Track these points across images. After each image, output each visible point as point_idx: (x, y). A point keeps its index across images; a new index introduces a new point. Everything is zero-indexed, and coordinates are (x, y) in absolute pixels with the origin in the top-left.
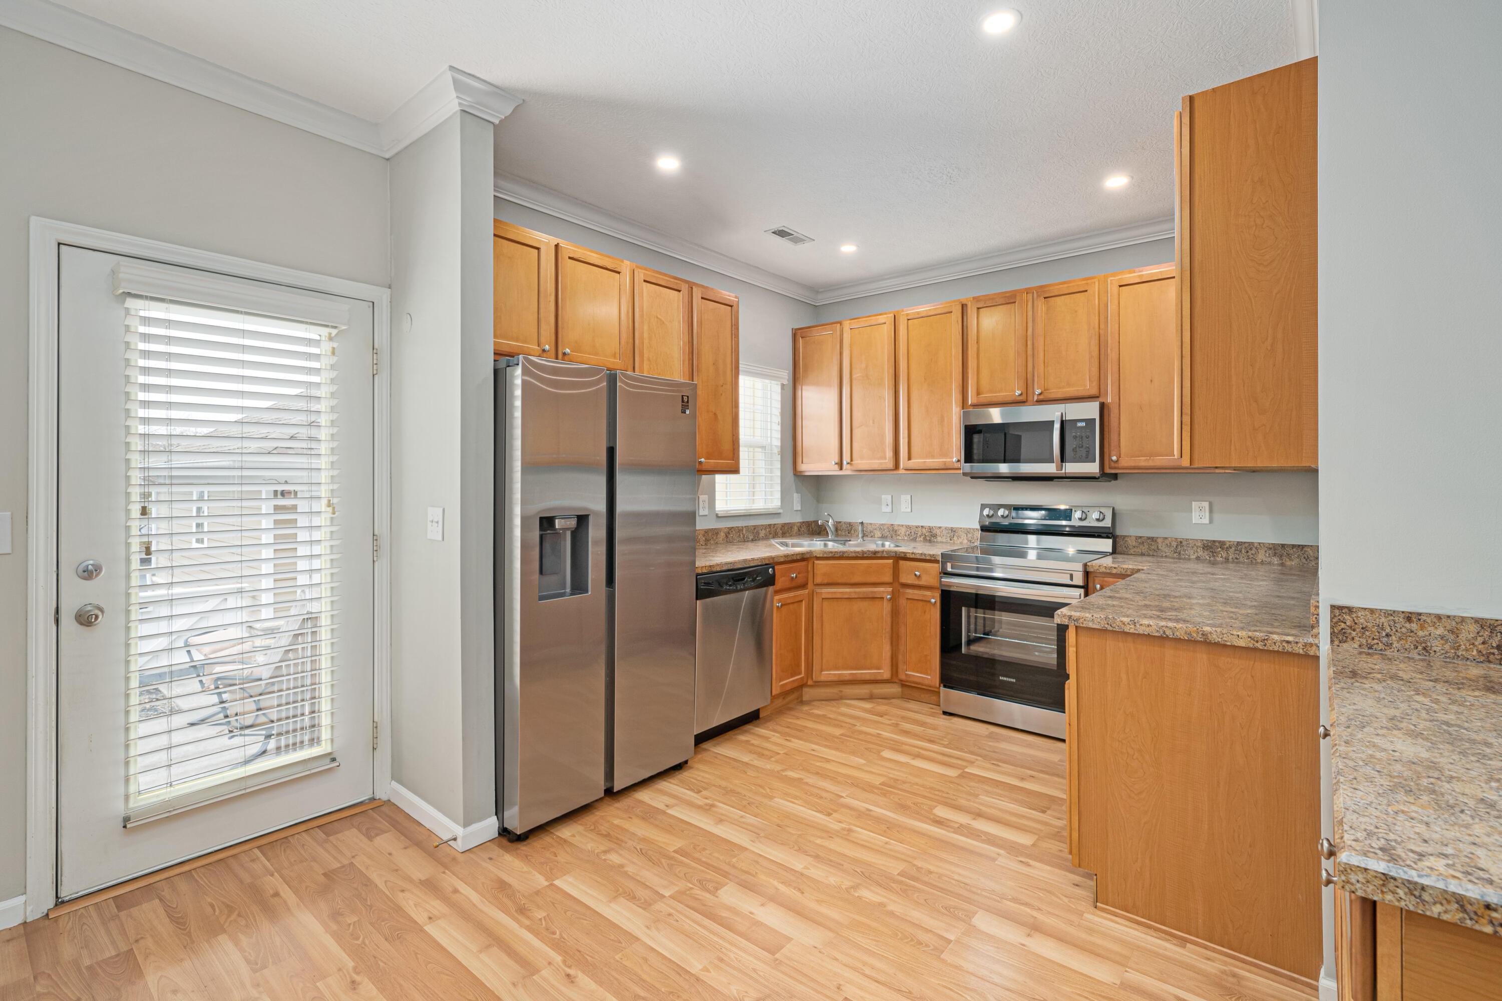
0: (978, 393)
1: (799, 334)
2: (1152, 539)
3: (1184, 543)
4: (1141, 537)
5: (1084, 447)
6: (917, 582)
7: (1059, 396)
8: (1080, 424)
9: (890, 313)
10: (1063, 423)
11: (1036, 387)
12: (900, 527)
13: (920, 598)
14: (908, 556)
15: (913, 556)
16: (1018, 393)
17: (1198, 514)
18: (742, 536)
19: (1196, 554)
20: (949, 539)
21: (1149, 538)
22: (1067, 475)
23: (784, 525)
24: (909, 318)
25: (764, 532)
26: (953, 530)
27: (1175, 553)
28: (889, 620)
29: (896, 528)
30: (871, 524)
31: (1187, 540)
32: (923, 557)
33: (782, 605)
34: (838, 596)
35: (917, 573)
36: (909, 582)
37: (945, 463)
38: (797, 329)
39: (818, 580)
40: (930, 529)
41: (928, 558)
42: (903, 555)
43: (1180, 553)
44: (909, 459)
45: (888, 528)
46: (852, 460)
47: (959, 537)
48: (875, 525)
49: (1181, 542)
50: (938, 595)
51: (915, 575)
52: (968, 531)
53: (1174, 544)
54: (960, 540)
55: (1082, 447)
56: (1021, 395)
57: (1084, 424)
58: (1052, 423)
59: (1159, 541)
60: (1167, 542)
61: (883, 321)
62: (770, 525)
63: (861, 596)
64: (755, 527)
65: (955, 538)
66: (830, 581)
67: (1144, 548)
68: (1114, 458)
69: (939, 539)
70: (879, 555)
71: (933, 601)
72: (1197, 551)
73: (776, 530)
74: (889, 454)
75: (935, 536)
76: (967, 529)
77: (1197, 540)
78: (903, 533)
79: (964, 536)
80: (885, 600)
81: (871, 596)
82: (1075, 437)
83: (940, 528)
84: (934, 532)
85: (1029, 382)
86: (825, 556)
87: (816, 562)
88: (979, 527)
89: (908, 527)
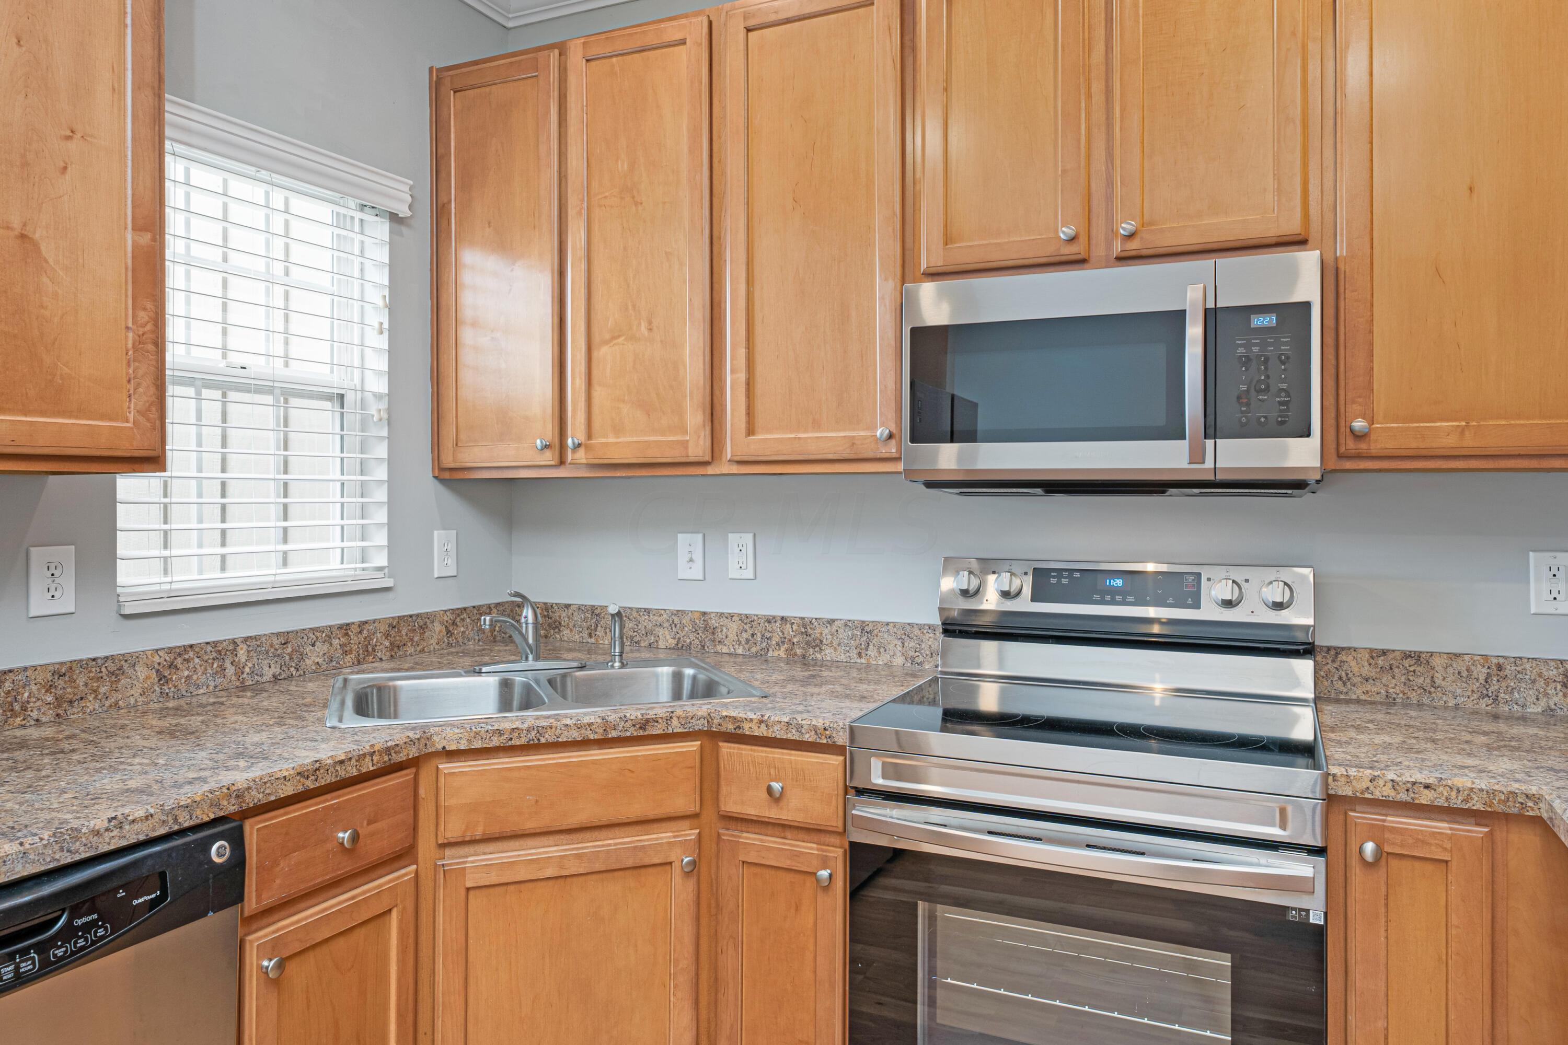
0: (947, 240)
1: (447, 81)
2: (1417, 657)
3: (1509, 670)
4: (1384, 653)
5: (1273, 390)
6: (773, 813)
7: (1190, 239)
8: (1259, 321)
9: (697, 14)
10: (1211, 316)
11: (1118, 216)
12: (724, 621)
13: (786, 863)
14: (747, 729)
15: (762, 731)
16: (1065, 232)
17: (1545, 587)
18: (230, 670)
19: (1543, 702)
20: (854, 654)
21: (1407, 655)
22: (1220, 477)
23: (395, 624)
24: (752, 23)
25: (321, 648)
26: (864, 628)
27: (1483, 696)
28: (687, 931)
29: (713, 622)
30: (648, 611)
31: (1517, 660)
32: (793, 735)
33: (281, 965)
34: (523, 874)
35: (776, 786)
36: (751, 811)
37: (852, 442)
38: (440, 70)
39: (453, 829)
40: (806, 624)
41: (808, 737)
42: (730, 727)
43: (1496, 699)
44: (750, 431)
45: (693, 622)
46: (589, 436)
47: (882, 648)
48: (658, 612)
49: (1500, 667)
50: (838, 853)
51: (769, 790)
52: (906, 632)
53: (1481, 672)
54: (885, 658)
55: (1267, 389)
56: (1072, 240)
57: (1268, 320)
58: (1179, 317)
59: (1437, 662)
60: (1459, 665)
61: (678, 36)
62: (345, 628)
63: (598, 867)
64: (286, 638)
65: (872, 652)
66: (494, 830)
67: (1395, 685)
68: (1359, 424)
69: (829, 654)
70: (657, 730)
71: (824, 873)
72: (1546, 694)
73: (368, 639)
74: (695, 418)
75: (818, 644)
76: (903, 626)
77: (1546, 661)
78: (732, 636)
79: (894, 644)
80: (676, 869)
81: (630, 863)
82: (1246, 361)
83: (831, 622)
84: (816, 633)
85: (1095, 203)
86: (478, 744)
87: (446, 767)
88: (937, 621)
89: (746, 620)
